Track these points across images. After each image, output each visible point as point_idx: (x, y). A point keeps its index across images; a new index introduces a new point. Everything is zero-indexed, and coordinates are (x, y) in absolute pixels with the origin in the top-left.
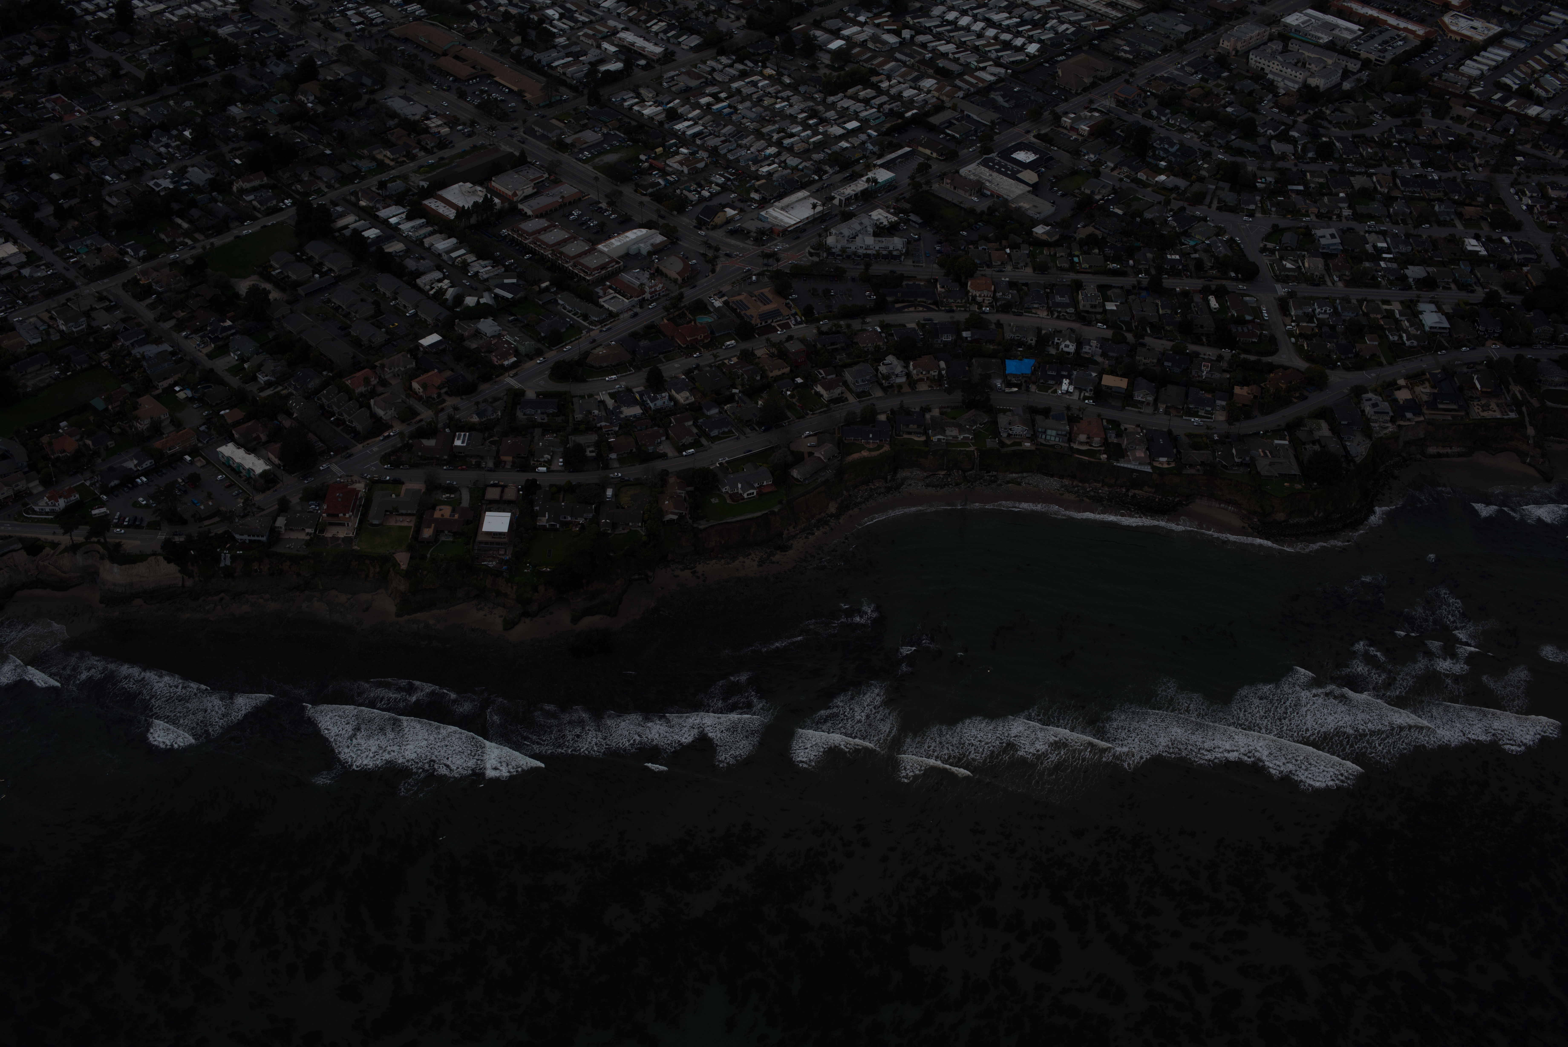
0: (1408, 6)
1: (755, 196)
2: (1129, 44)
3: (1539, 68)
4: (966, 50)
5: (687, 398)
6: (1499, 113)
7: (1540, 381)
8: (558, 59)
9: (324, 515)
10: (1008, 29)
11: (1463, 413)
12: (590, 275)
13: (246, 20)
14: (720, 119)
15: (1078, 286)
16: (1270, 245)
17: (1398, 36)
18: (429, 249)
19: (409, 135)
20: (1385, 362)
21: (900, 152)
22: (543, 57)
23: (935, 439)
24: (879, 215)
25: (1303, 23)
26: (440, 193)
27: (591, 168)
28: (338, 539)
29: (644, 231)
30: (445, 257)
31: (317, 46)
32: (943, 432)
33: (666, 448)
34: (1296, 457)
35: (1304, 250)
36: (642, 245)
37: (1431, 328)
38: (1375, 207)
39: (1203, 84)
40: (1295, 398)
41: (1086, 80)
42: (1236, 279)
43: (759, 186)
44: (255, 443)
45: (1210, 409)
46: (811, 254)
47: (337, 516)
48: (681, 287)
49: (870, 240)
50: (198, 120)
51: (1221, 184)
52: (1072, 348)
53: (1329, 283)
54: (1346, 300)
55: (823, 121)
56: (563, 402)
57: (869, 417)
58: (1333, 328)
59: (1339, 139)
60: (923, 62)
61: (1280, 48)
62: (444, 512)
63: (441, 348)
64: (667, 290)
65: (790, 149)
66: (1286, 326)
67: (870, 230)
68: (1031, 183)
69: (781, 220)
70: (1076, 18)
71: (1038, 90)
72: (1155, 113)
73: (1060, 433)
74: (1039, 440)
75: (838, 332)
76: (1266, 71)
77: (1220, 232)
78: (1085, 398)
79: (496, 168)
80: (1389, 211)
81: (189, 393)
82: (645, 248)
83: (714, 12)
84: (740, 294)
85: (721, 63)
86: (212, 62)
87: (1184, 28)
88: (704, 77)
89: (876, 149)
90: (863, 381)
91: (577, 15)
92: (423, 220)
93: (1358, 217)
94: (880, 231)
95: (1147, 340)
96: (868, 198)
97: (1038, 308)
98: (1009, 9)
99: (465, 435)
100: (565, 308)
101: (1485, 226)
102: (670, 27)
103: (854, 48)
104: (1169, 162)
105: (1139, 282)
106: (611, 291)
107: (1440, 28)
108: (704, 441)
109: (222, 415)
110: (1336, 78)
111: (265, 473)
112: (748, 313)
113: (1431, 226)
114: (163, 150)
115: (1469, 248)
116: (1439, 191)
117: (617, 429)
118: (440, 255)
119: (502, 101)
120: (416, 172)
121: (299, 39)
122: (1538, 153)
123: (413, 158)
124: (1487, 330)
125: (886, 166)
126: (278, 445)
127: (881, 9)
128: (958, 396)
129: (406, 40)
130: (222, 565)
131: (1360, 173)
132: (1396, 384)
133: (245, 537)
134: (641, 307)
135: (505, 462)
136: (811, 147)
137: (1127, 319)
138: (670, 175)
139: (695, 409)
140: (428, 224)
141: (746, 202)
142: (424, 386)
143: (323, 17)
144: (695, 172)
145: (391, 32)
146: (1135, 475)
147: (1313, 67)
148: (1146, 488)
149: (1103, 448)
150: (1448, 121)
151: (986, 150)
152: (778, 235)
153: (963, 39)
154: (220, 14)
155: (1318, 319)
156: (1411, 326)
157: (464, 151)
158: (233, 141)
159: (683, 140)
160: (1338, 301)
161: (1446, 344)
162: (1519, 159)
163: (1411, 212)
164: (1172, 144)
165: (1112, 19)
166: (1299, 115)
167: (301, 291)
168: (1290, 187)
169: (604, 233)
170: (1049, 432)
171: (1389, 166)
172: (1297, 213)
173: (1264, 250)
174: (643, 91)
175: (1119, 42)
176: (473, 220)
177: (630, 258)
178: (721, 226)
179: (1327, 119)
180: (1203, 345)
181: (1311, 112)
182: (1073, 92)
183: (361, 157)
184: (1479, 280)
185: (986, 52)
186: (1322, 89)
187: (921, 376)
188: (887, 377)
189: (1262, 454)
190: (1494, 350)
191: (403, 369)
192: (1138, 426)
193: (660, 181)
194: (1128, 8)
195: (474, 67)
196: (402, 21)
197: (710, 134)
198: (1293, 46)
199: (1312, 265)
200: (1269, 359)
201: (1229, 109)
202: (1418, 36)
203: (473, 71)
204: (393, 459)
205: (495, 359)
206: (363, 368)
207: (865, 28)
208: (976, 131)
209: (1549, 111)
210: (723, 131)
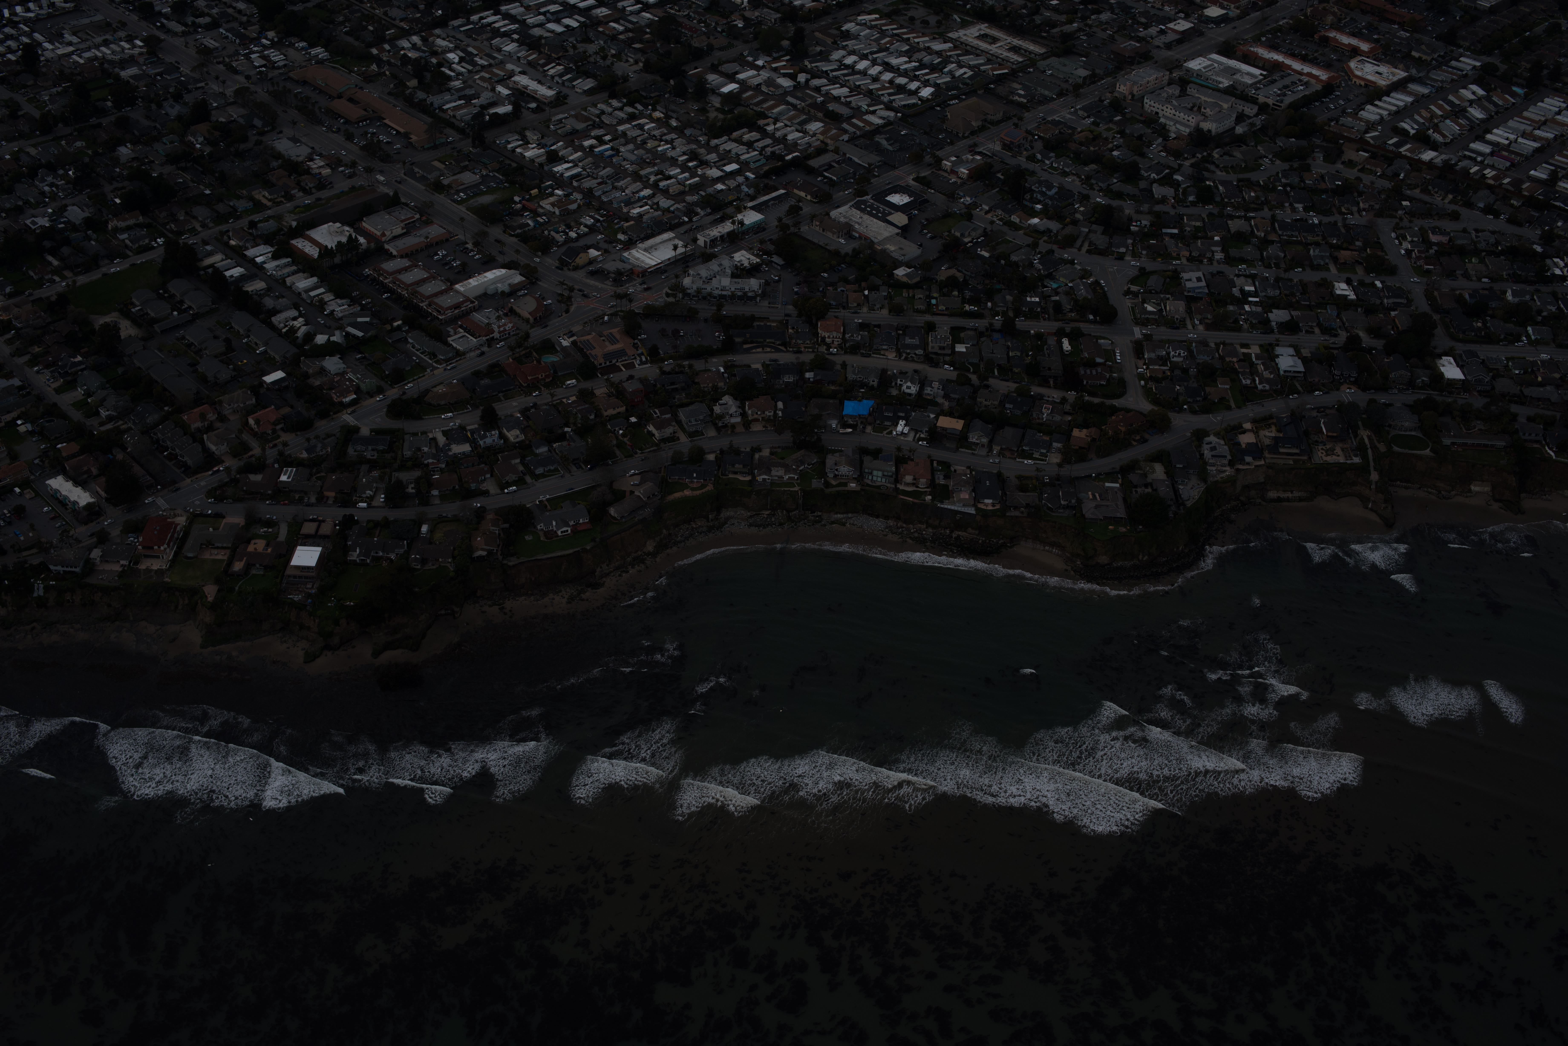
0: (1316, 51)
1: (621, 237)
2: (1024, 88)
3: (1440, 113)
4: (859, 94)
5: (517, 436)
6: (1390, 157)
7: (1390, 426)
8: (451, 102)
9: (140, 547)
10: (905, 74)
11: (1305, 458)
12: (442, 315)
13: (151, 63)
14: (600, 160)
15: (931, 327)
16: (1134, 288)
17: (1300, 80)
18: (290, 287)
19: (290, 176)
20: (1233, 406)
21: (774, 194)
22: (435, 100)
23: (760, 479)
24: (743, 257)
25: (1204, 68)
26: (308, 233)
27: (464, 209)
28: (151, 570)
29: (503, 271)
30: (304, 296)
31: (216, 88)
32: (768, 471)
33: (490, 486)
34: (1125, 499)
35: (1168, 294)
36: (499, 285)
37: (1285, 371)
38: (1249, 251)
39: (1093, 127)
40: (1135, 440)
41: (974, 123)
42: (1094, 322)
43: (627, 227)
44: (85, 476)
45: (1044, 451)
46: (668, 295)
47: (152, 548)
48: (532, 327)
49: (726, 282)
50: (87, 160)
51: (1094, 227)
52: (913, 390)
53: (1190, 326)
54: (1204, 343)
55: (704, 163)
56: (393, 438)
57: (697, 456)
58: (1185, 371)
59: (1223, 183)
60: (814, 105)
61: (1177, 92)
62: (258, 545)
63: (283, 385)
64: (518, 329)
65: (665, 192)
66: (1138, 368)
67: (729, 271)
68: (900, 225)
69: (643, 262)
70: (976, 62)
71: (926, 133)
72: (1039, 156)
73: (886, 473)
74: (866, 481)
75: (682, 372)
76: (1160, 115)
77: (1086, 274)
78: (920, 439)
79: (368, 210)
80: (1262, 255)
81: (29, 427)
82: (503, 287)
83: (613, 56)
84: (589, 334)
85: (611, 106)
86: (109, 104)
87: (1083, 73)
88: (592, 120)
89: (751, 191)
90: (696, 421)
91: (477, 59)
92: (289, 259)
93: (1230, 260)
94: (740, 272)
95: (992, 381)
96: (733, 240)
97: (887, 350)
98: (909, 54)
99: (291, 471)
100: (413, 347)
101: (1360, 270)
102: (567, 71)
103: (746, 91)
104: (1045, 206)
105: (991, 325)
106: (461, 330)
107: (1346, 73)
108: (528, 479)
109: (59, 449)
110: (1229, 123)
111: (89, 506)
112: (593, 352)
113: (1304, 270)
114: (47, 189)
115: (1338, 292)
116: (1318, 235)
117: (443, 466)
118: (300, 294)
119: (388, 143)
120: (290, 212)
121: (200, 81)
122: (1426, 198)
123: (290, 198)
124: (1342, 374)
125: (757, 208)
126: (104, 479)
127: (781, 53)
128: (787, 437)
129: (305, 83)
130: (35, 595)
131: (1239, 217)
132: (1242, 427)
133: (59, 568)
134: (489, 346)
135: (328, 498)
136: (687, 189)
137: (976, 361)
138: (540, 216)
139: (524, 448)
140: (294, 263)
141: (610, 243)
142: (257, 422)
143: (227, 60)
144: (566, 213)
145: (291, 75)
146: (958, 517)
147: (1208, 111)
148: (970, 530)
149: (928, 490)
150: (1339, 166)
151: (860, 193)
152: (638, 276)
153: (857, 83)
154: (127, 57)
155: (1171, 362)
156: (1265, 370)
157: (342, 192)
158: (117, 181)
159: (559, 181)
160: (1194, 345)
161: (1300, 388)
162: (1404, 203)
163: (1285, 256)
164: (1050, 187)
165: (1013, 63)
166: (1187, 159)
167: (157, 328)
168: (1164, 231)
169: (465, 273)
170: (875, 473)
171: (1270, 210)
172: (1167, 256)
173: (1128, 292)
174: (528, 134)
175: (1016, 86)
176: (337, 260)
177: (485, 298)
178: (583, 267)
179: (1214, 163)
180: (1049, 387)
181: (1199, 156)
182: (960, 135)
183: (239, 198)
184: (1344, 324)
185: (879, 96)
186: (1213, 133)
187: (756, 416)
188: (721, 417)
189: (1091, 497)
190: (1348, 393)
191: (242, 405)
192: (969, 467)
193: (530, 222)
194: (1030, 53)
195: (365, 110)
196: (304, 64)
197: (589, 176)
198: (1191, 90)
199: (1172, 308)
200: (1116, 402)
201: (1115, 153)
202: (1322, 81)
203: (365, 113)
204: (218, 494)
205: (334, 396)
206: (204, 404)
207: (761, 72)
208: (854, 173)
209: (1443, 157)
210: (601, 173)
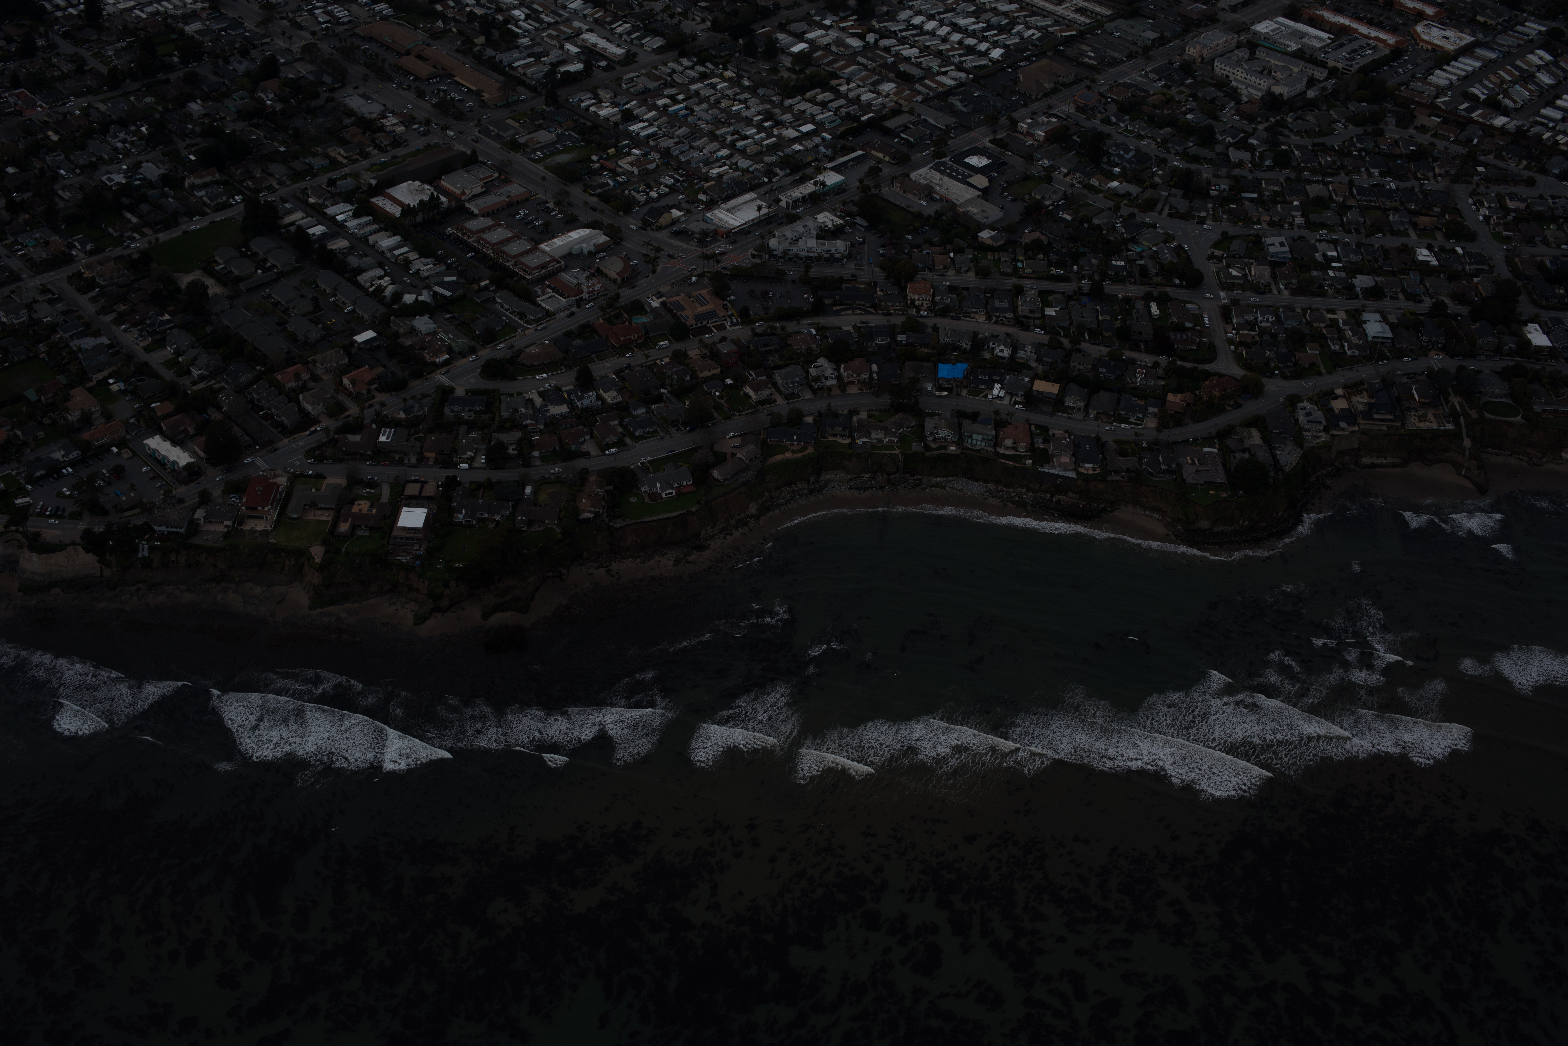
0: (1381, 15)
1: (702, 197)
2: (1094, 50)
3: (1509, 78)
4: (929, 55)
5: (615, 398)
6: (1464, 123)
7: (1480, 392)
8: (520, 59)
9: (244, 508)
10: (973, 34)
11: (1399, 424)
12: (529, 274)
13: (214, 18)
14: (675, 120)
15: (1019, 291)
16: (1218, 253)
17: (1368, 44)
18: (374, 246)
19: (364, 133)
20: (1324, 371)
21: (852, 155)
22: (505, 57)
23: (860, 442)
24: (826, 218)
25: (1272, 31)
26: (388, 191)
27: (542, 168)
28: (256, 531)
29: (588, 231)
30: (388, 255)
31: (282, 44)
32: (868, 434)
33: (590, 447)
34: (1224, 465)
35: (1252, 258)
36: (584, 245)
37: (1373, 337)
38: (1329, 216)
39: (1165, 90)
40: (1229, 406)
41: (1046, 85)
42: (1180, 286)
43: (708, 188)
44: (182, 436)
45: (1141, 416)
46: (753, 256)
47: (256, 509)
48: (620, 287)
49: (812, 243)
50: (157, 116)
51: (1174, 190)
52: (1006, 353)
53: (1275, 292)
54: (1291, 308)
55: (779, 124)
56: (490, 399)
57: (796, 418)
58: (1274, 336)
59: (1298, 147)
60: (885, 66)
61: (1247, 55)
62: (362, 506)
63: (375, 344)
64: (606, 289)
65: (743, 152)
66: (1226, 333)
67: (814, 232)
68: (981, 187)
69: (726, 222)
70: (1043, 24)
71: (998, 95)
72: (1113, 119)
73: (986, 437)
74: (965, 444)
75: (773, 334)
76: (1231, 79)
77: (1168, 238)
78: (1016, 403)
79: (447, 168)
80: (1342, 220)
81: (122, 386)
82: (587, 247)
83: (680, 14)
84: (678, 295)
85: (682, 65)
86: (176, 59)
87: (1151, 35)
88: (663, 79)
89: (829, 152)
90: (792, 383)
91: (543, 16)
92: (370, 218)
93: (1310, 225)
94: (824, 234)
95: (1084, 346)
96: (815, 201)
97: (976, 313)
98: (976, 14)
99: (390, 431)
100: (502, 307)
101: (1439, 236)
102: (635, 29)
103: (816, 51)
104: (1123, 169)
105: (1080, 288)
106: (550, 290)
107: (1413, 37)
108: (628, 440)
109: (153, 408)
110: (1301, 86)
111: (188, 466)
112: (684, 313)
113: (1384, 235)
114: (119, 145)
115: (1420, 258)
116: (1396, 201)
117: (542, 427)
118: (383, 252)
119: (460, 100)
120: (367, 170)
121: (265, 37)
122: (1500, 164)
123: (366, 155)
124: (1430, 341)
125: (837, 169)
126: (203, 439)
127: (848, 13)
128: (885, 400)
129: (371, 39)
130: (140, 555)
131: (1316, 182)
132: (1334, 393)
133: (164, 529)
134: (579, 306)
135: (428, 458)
136: (764, 149)
137: (1066, 324)
138: (619, 175)
139: (622, 409)
140: (375, 221)
141: (693, 203)
142: (353, 382)
143: (291, 15)
144: (645, 173)
145: (357, 31)
146: (1059, 481)
147: (1279, 75)
148: (1070, 494)
149: (1028, 454)
150: (1412, 131)
151: (939, 155)
152: (722, 237)
153: (927, 44)
154: (189, 11)
155: (1259, 327)
156: (1354, 335)
157: (418, 150)
158: (190, 138)
159: (636, 141)
160: (1281, 310)
161: (1388, 354)
162: (1479, 169)
163: (1365, 222)
164: (1127, 151)
165: (1080, 25)
166: (1260, 123)
167: (242, 286)
168: (1243, 195)
169: (548, 232)
170: (975, 436)
171: (1347, 175)
172: (1248, 221)
173: (1212, 257)
174: (601, 92)
175: (1084, 47)
176: (419, 218)
177: (571, 258)
178: (666, 227)
179: (1288, 127)
180: (1140, 351)
181: (1273, 120)
182: (1034, 97)
183: (314, 155)
184: (1427, 290)
185: (949, 57)
186: (1285, 97)
187: (851, 379)
188: (817, 379)
189: (1190, 462)
190: (1437, 360)
191: (335, 365)
192: (1067, 431)
193: (610, 181)
194: (1097, 14)
195: (435, 67)
196: (368, 20)
197: (664, 135)
198: (1260, 53)
199: (1257, 273)
200: (1206, 367)
201: (1189, 116)
202: (1389, 45)
203: (434, 70)
204: (317, 454)
205: (427, 356)
206: (296, 364)
207: (829, 32)
208: (931, 135)
209: (1515, 122)
210: (677, 133)
